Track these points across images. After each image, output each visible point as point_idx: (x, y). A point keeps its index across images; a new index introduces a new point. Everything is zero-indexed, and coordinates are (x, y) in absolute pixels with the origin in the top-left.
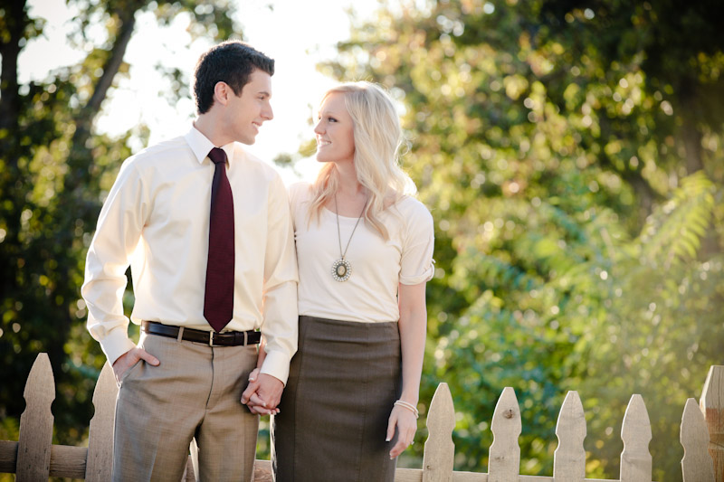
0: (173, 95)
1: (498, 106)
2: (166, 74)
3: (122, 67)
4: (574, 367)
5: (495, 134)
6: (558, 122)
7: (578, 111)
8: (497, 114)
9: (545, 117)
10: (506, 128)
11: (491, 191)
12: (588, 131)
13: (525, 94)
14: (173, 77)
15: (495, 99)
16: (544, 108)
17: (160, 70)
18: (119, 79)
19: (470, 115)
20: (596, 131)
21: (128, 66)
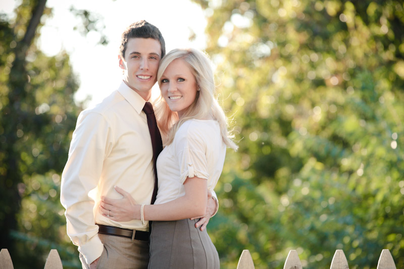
0: (83, 29)
1: (319, 23)
2: (78, 14)
3: (46, 11)
4: (377, 212)
5: (319, 43)
6: (365, 31)
7: (378, 22)
8: (318, 29)
9: (356, 27)
10: (326, 38)
11: (319, 83)
12: (386, 36)
13: (341, 12)
14: (84, 16)
15: (317, 17)
16: (355, 20)
17: (73, 11)
18: (44, 19)
19: (298, 30)
20: (391, 35)
21: (50, 10)
